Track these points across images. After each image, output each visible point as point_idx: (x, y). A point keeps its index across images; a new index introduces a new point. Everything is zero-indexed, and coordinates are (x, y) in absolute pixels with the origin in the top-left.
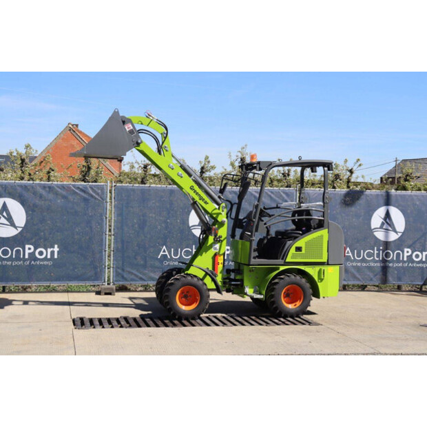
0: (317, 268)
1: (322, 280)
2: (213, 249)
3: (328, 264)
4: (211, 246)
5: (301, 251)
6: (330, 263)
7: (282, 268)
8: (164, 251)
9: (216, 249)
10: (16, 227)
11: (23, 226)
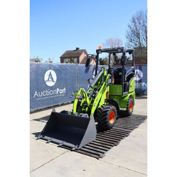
8: (36, 94)
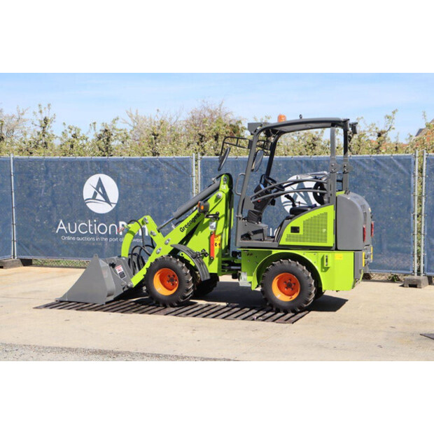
0: (321, 254)
1: (326, 269)
2: (209, 227)
3: (336, 249)
4: (207, 224)
5: (298, 232)
6: (338, 248)
7: (274, 252)
9: (212, 227)
10: (110, 203)
11: (116, 202)
